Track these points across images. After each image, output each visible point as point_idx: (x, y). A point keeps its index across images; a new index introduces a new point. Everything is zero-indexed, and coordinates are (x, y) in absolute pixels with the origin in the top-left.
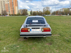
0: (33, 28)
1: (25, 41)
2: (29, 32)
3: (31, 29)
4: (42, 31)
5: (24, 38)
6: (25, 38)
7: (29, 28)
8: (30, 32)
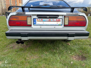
0: (40, 17)
1: (21, 50)
2: (30, 26)
3: (34, 19)
4: (65, 26)
5: (18, 42)
6: (20, 42)
7: (30, 16)
8: (33, 26)
